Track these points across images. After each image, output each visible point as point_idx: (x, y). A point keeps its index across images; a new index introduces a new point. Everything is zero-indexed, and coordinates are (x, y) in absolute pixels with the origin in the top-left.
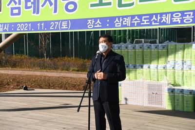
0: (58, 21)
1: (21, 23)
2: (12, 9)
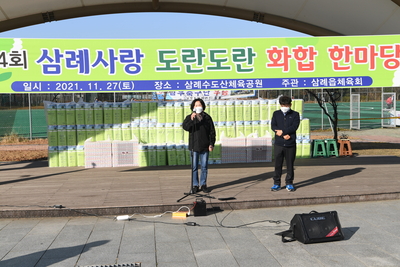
0: (118, 82)
1: (61, 83)
2: (45, 67)
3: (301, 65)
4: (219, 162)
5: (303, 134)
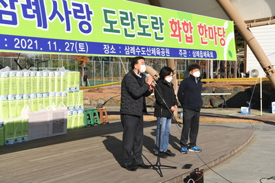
0: (74, 42)
3: (187, 38)
4: (26, 139)
5: (79, 105)
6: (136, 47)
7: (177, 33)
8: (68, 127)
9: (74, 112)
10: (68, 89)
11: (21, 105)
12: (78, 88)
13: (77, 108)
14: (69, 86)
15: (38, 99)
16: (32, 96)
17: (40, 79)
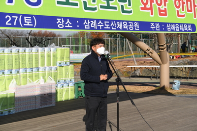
0: (18, 15)
3: (160, 10)
4: (13, 111)
5: (70, 78)
6: (98, 21)
7: (148, 6)
8: (59, 99)
9: (65, 85)
10: (58, 63)
11: (10, 79)
12: (68, 63)
13: (68, 81)
14: (59, 61)
15: (28, 73)
16: (21, 71)
17: (29, 56)
